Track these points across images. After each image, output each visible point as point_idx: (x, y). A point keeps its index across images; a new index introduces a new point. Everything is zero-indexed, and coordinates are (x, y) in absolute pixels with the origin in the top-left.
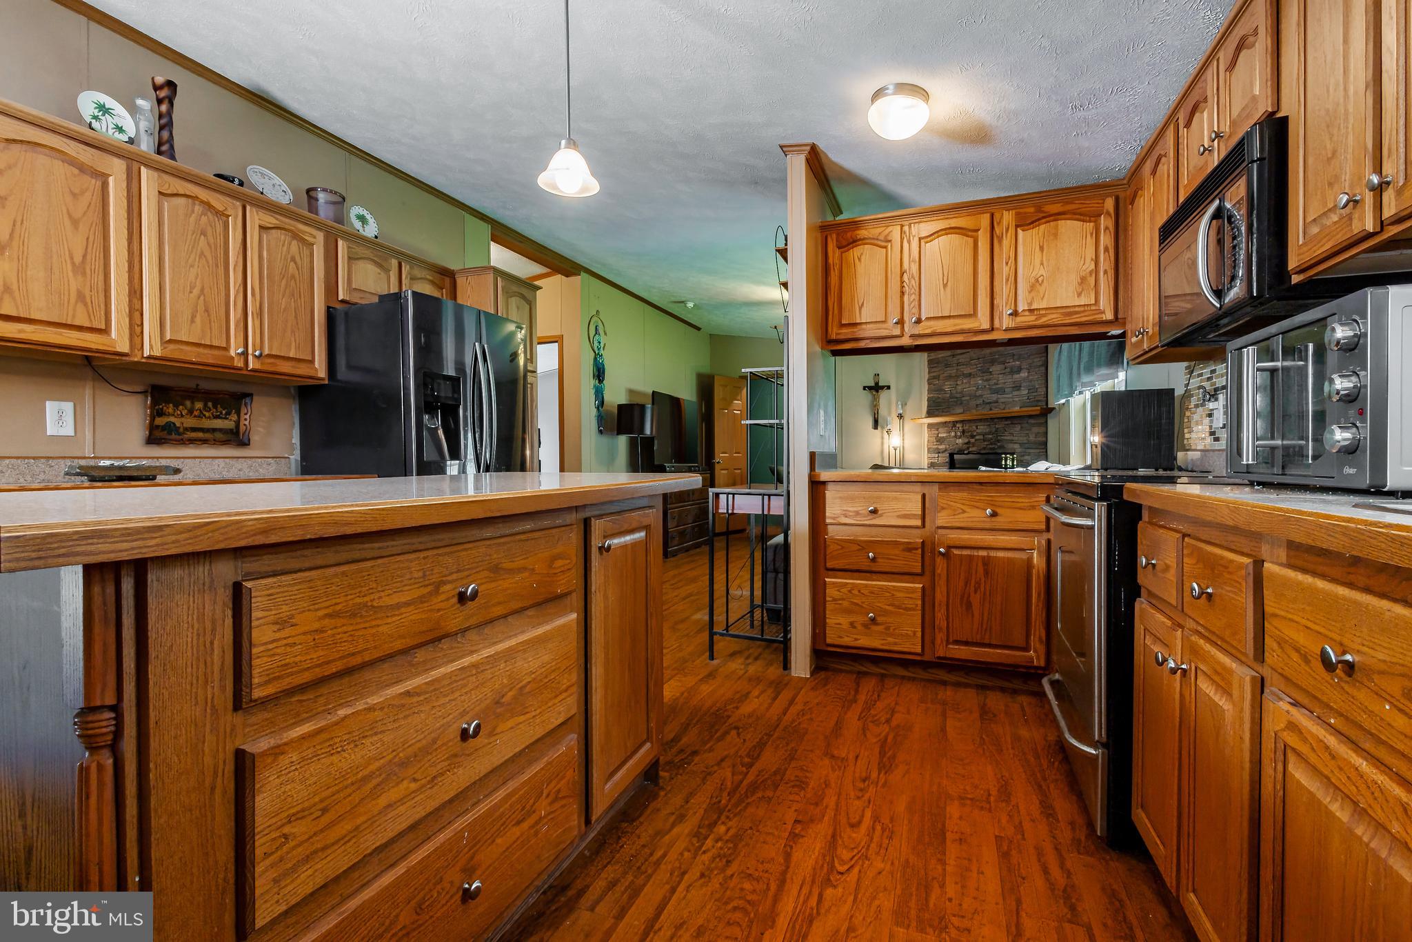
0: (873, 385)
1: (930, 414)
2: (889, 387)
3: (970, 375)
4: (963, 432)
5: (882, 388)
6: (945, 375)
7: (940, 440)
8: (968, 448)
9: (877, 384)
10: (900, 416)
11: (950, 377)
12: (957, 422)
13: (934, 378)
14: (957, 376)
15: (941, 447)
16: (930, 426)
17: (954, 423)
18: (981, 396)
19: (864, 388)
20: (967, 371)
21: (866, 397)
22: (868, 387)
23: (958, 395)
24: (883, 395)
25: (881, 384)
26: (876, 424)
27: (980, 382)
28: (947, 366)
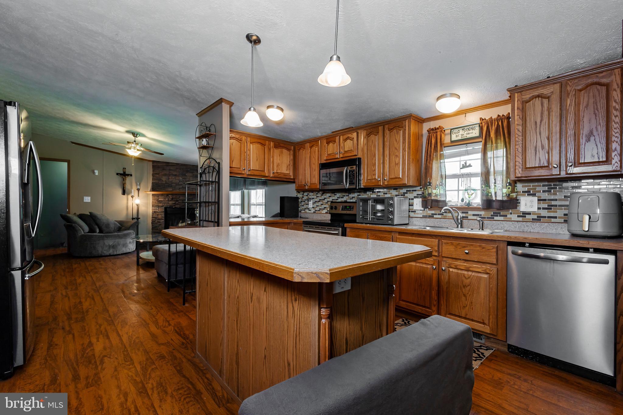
0: (122, 173)
1: (153, 189)
2: (131, 175)
3: (176, 175)
4: (172, 199)
5: (128, 175)
6: (163, 173)
7: (160, 202)
8: (175, 206)
9: (124, 173)
10: (138, 190)
11: (165, 175)
12: (169, 194)
13: (156, 174)
14: (170, 175)
15: (160, 205)
16: (153, 195)
17: (167, 195)
18: (181, 185)
19: (117, 174)
20: (175, 173)
21: (119, 179)
22: (119, 174)
23: (170, 183)
24: (128, 179)
25: (126, 173)
26: (124, 193)
27: (181, 179)
28: (164, 169)
